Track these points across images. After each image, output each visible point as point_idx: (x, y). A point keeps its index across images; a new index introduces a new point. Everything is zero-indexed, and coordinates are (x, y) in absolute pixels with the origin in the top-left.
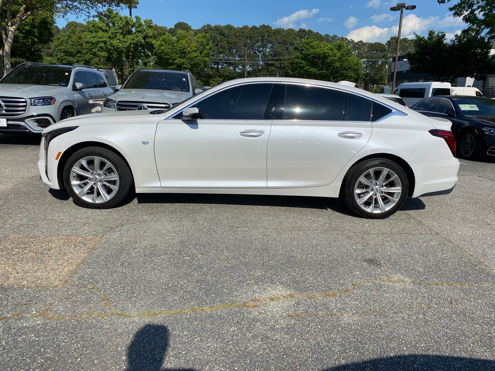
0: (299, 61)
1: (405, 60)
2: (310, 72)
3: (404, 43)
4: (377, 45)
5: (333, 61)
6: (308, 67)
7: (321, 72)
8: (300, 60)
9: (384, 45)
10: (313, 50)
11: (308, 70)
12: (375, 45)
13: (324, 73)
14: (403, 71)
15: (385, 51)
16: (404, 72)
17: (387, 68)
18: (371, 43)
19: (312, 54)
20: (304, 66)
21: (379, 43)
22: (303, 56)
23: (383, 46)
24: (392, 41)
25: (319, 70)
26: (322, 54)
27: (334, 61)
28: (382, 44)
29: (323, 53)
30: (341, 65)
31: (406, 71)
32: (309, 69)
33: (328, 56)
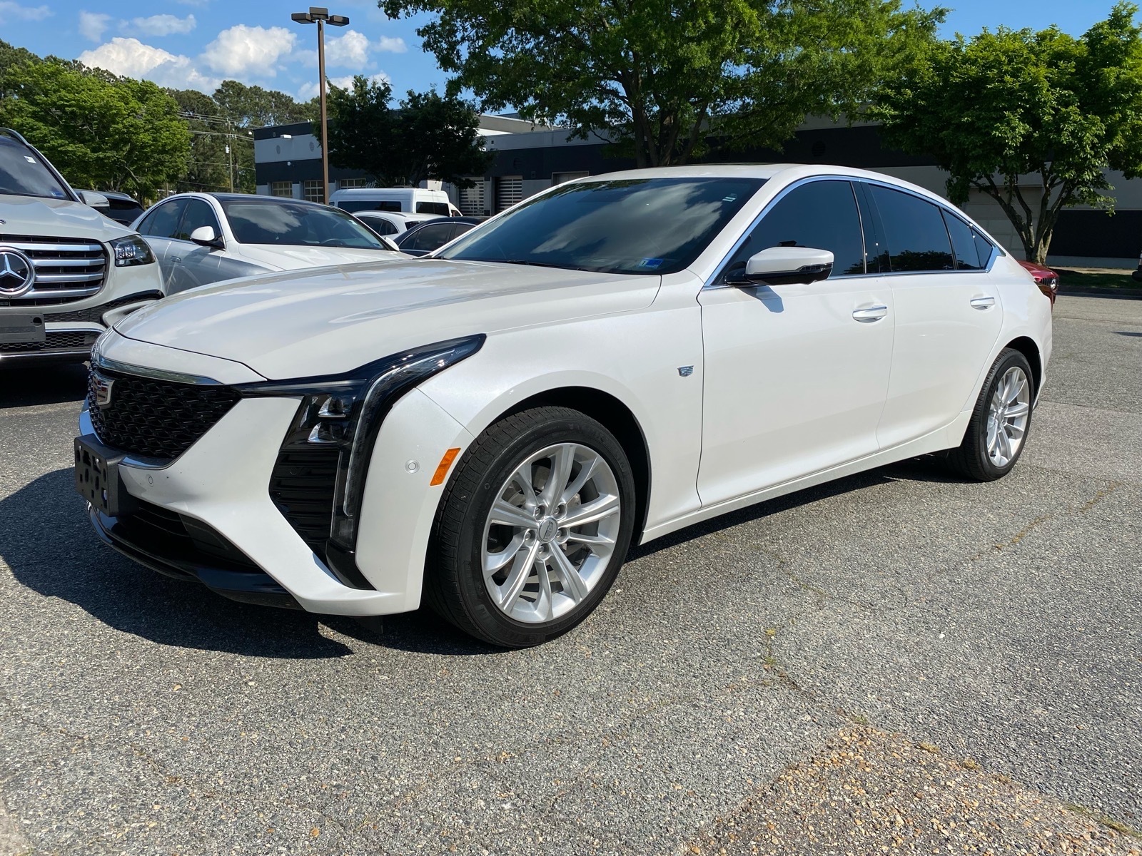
0: (28, 124)
1: (286, 136)
2: (66, 152)
3: (255, 98)
4: (193, 96)
5: (132, 129)
6: (60, 141)
7: (101, 155)
8: (30, 120)
9: (209, 98)
10: (71, 96)
11: (60, 147)
12: (189, 97)
13: (109, 157)
14: (286, 162)
15: (215, 112)
16: (289, 164)
17: (227, 152)
18: (178, 91)
19: (69, 106)
20: (46, 135)
21: (198, 93)
22: (38, 109)
23: (208, 101)
24: (226, 91)
25: (94, 150)
26: (98, 107)
27: (135, 129)
28: (204, 96)
29: (100, 107)
30: (155, 140)
31: (291, 162)
32: (62, 146)
33: (116, 115)
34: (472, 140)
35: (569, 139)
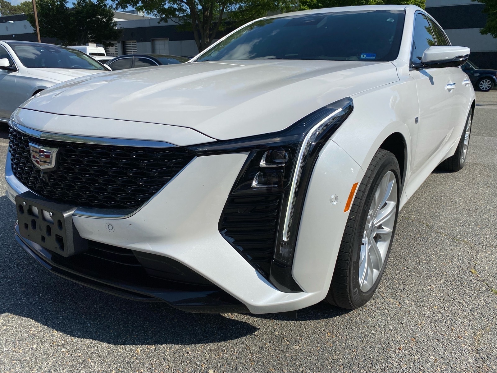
1: (10, 22)
14: (12, 35)
31: (15, 35)
34: (111, 23)
35: (159, 23)
